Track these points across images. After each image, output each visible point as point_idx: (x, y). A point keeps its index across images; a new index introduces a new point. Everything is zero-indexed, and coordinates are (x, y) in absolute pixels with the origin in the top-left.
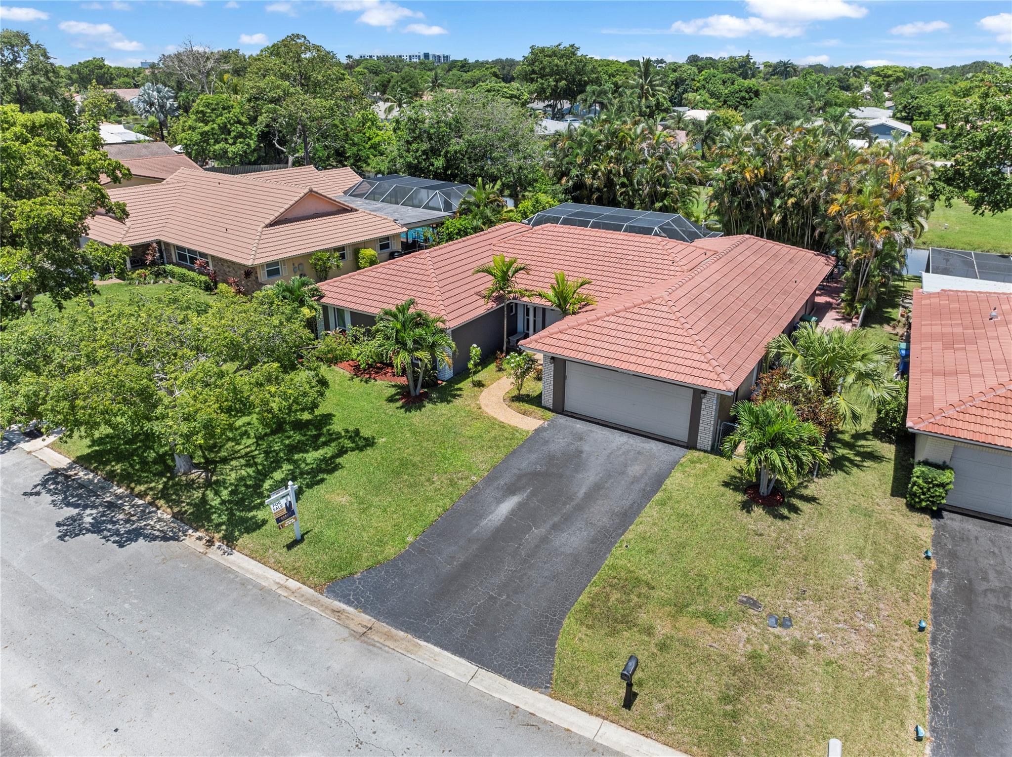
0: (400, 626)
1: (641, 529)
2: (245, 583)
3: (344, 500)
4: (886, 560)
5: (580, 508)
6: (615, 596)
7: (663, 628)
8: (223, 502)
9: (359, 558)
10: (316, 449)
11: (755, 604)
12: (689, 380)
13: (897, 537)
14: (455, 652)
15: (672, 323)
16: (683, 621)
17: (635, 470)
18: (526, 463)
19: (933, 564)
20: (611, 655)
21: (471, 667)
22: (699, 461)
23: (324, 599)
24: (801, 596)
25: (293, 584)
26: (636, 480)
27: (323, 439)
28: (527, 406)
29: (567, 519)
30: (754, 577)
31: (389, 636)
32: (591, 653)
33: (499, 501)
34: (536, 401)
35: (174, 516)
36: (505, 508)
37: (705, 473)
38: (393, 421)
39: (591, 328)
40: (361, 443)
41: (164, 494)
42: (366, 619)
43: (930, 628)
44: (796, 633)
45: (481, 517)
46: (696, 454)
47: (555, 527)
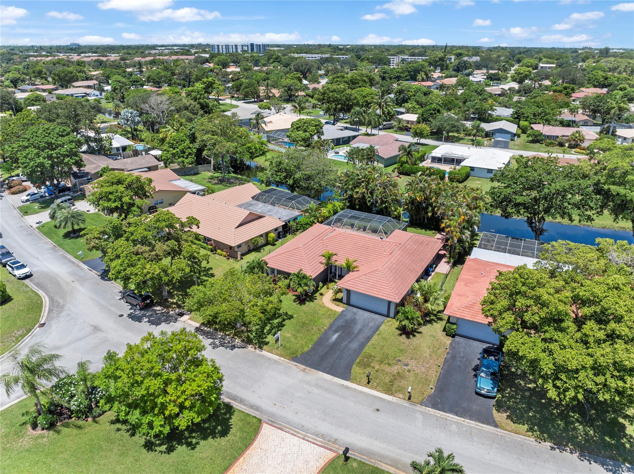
0: (312, 368)
1: (372, 342)
2: (269, 359)
3: (289, 335)
4: (435, 349)
5: (356, 336)
6: (366, 360)
7: (377, 367)
8: (254, 337)
9: (298, 351)
10: (276, 319)
11: (400, 361)
12: (387, 299)
13: (440, 343)
14: (327, 373)
15: (382, 279)
16: (382, 365)
17: (372, 324)
18: (340, 322)
19: (448, 350)
20: (364, 373)
21: (332, 377)
22: (390, 321)
23: (291, 362)
24: (412, 359)
25: (282, 359)
26: (372, 327)
27: (277, 316)
28: (338, 303)
29: (352, 340)
30: (401, 354)
31: (310, 371)
32: (360, 373)
33: (333, 335)
34: (340, 300)
35: (242, 341)
36: (335, 336)
37: (391, 325)
38: (297, 309)
39: (358, 280)
40: (289, 317)
41: (235, 334)
42: (304, 367)
43: (442, 366)
44: (409, 367)
45: (329, 339)
46: (389, 319)
47: (349, 342)
